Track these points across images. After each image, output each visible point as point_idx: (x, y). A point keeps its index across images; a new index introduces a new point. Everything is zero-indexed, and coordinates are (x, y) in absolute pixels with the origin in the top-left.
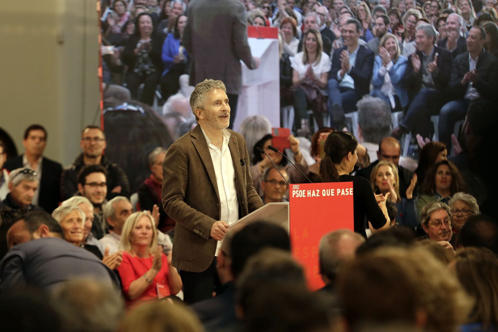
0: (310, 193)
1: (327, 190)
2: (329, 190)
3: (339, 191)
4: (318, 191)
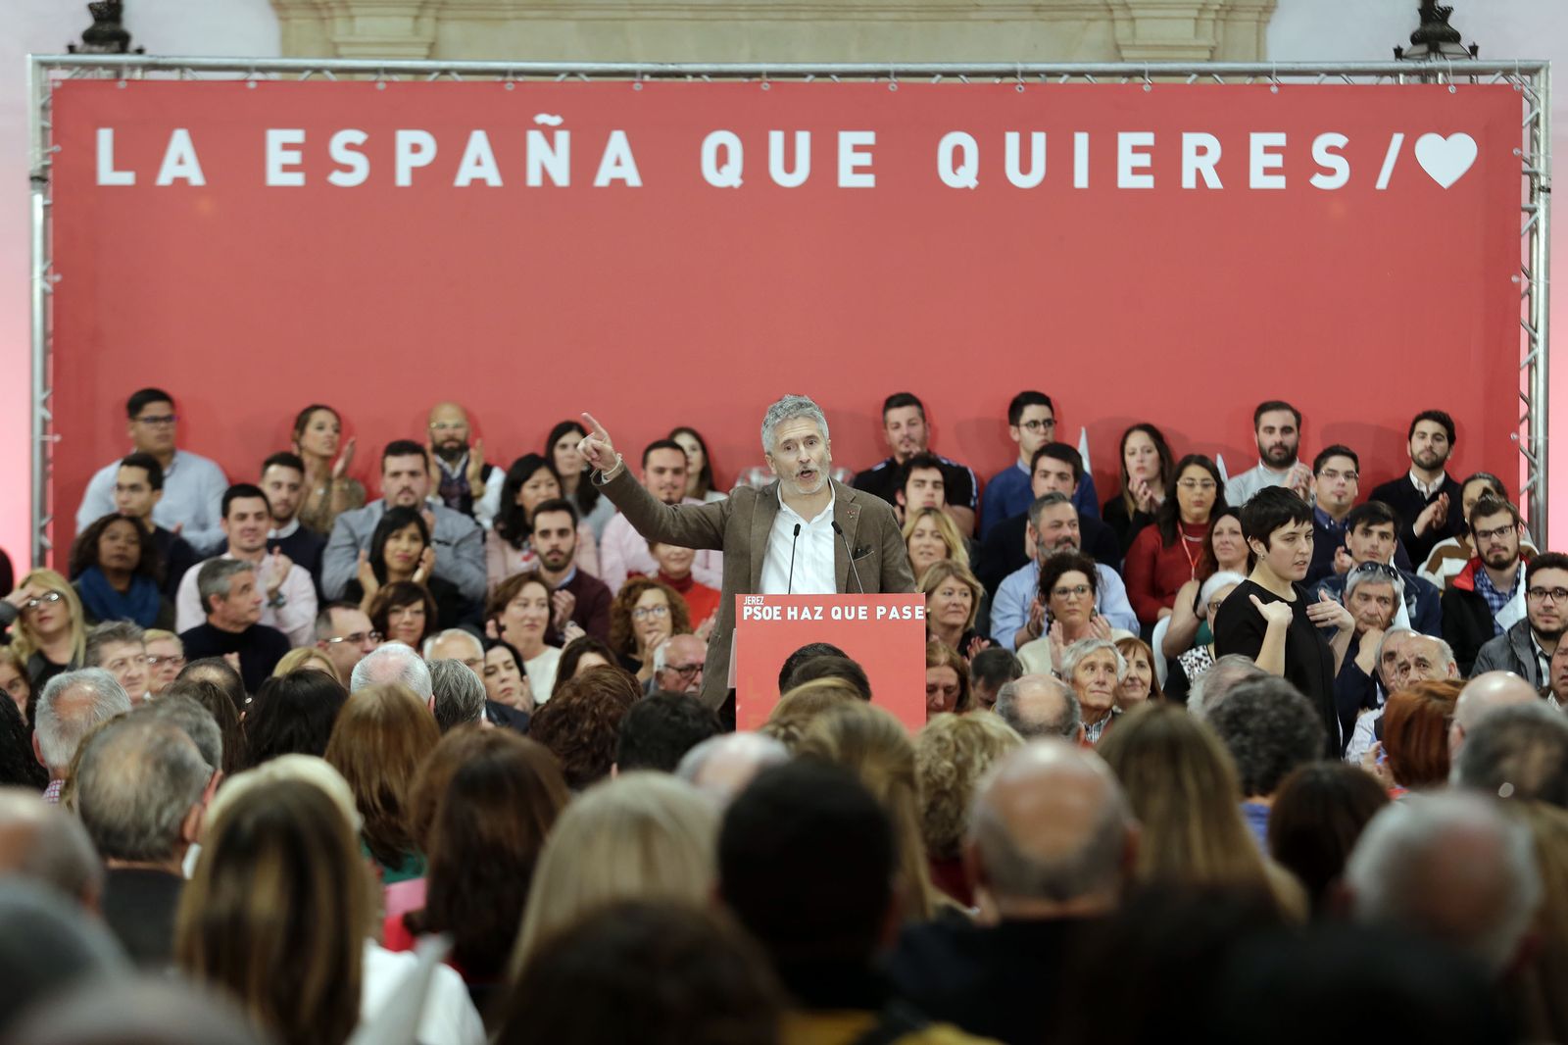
0: (795, 613)
1: (846, 608)
2: (853, 608)
3: (881, 611)
4: (820, 609)
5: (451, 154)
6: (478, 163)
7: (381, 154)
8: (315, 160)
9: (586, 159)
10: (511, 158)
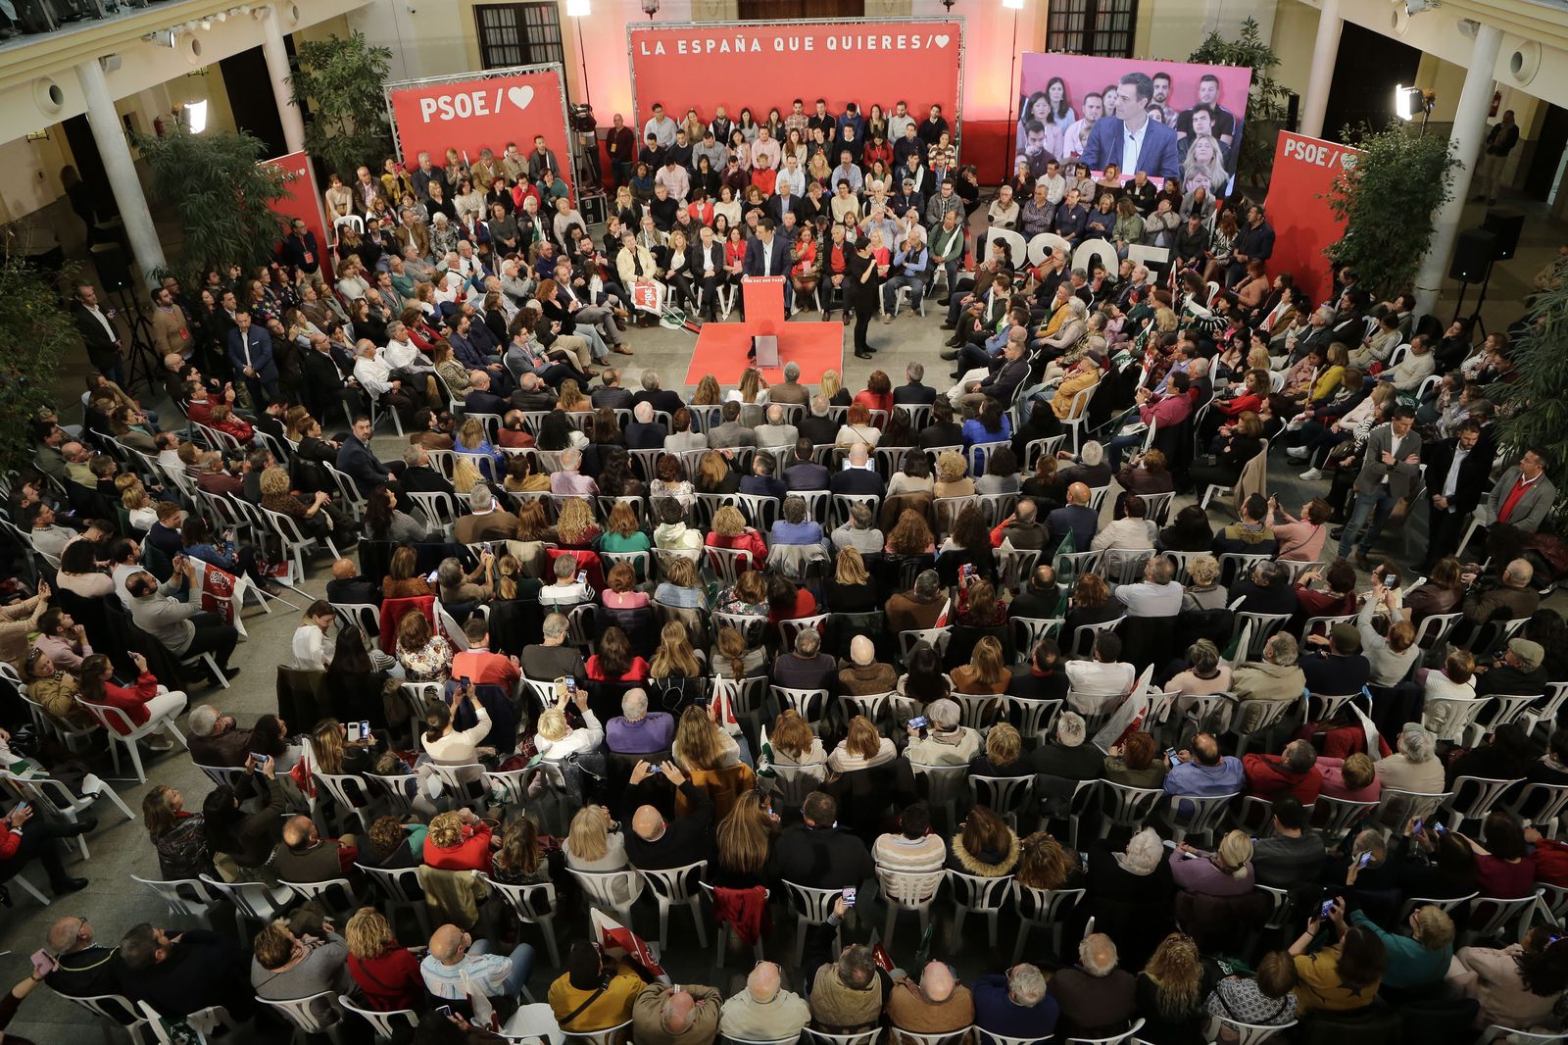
5: (718, 45)
6: (725, 47)
7: (703, 45)
8: (689, 47)
9: (749, 44)
10: (732, 45)
